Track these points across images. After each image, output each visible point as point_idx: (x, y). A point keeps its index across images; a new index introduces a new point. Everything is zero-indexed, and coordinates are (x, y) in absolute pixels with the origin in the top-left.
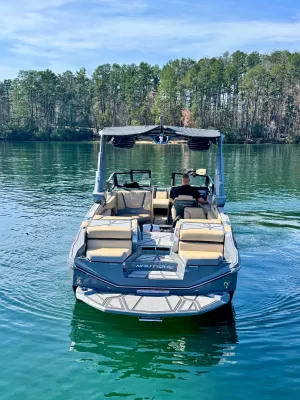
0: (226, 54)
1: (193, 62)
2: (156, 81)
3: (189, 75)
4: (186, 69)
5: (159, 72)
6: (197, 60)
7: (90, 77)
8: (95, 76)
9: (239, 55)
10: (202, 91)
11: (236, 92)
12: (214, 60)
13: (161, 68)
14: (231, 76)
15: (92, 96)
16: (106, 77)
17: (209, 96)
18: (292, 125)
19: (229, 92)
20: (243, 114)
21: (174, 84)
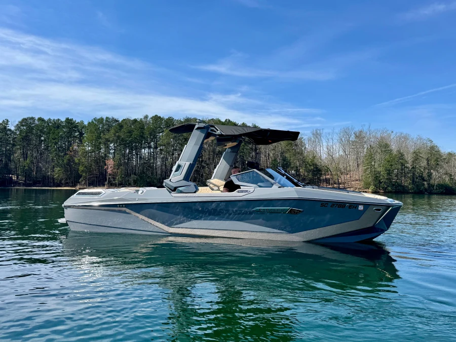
0: (146, 117)
1: (117, 121)
2: (81, 134)
3: (112, 131)
4: (110, 126)
5: (84, 127)
6: (120, 120)
7: (13, 128)
8: (18, 127)
9: (157, 118)
10: (125, 145)
11: (156, 148)
12: (135, 120)
13: (86, 123)
14: (151, 134)
15: (14, 145)
16: (30, 129)
17: (131, 149)
18: (202, 175)
19: (150, 147)
20: (162, 166)
21: (99, 137)
